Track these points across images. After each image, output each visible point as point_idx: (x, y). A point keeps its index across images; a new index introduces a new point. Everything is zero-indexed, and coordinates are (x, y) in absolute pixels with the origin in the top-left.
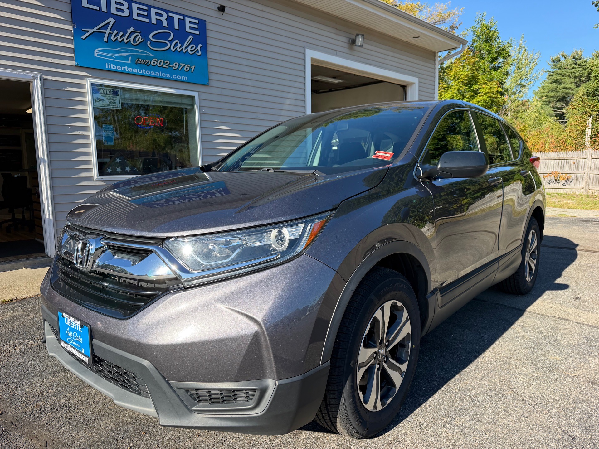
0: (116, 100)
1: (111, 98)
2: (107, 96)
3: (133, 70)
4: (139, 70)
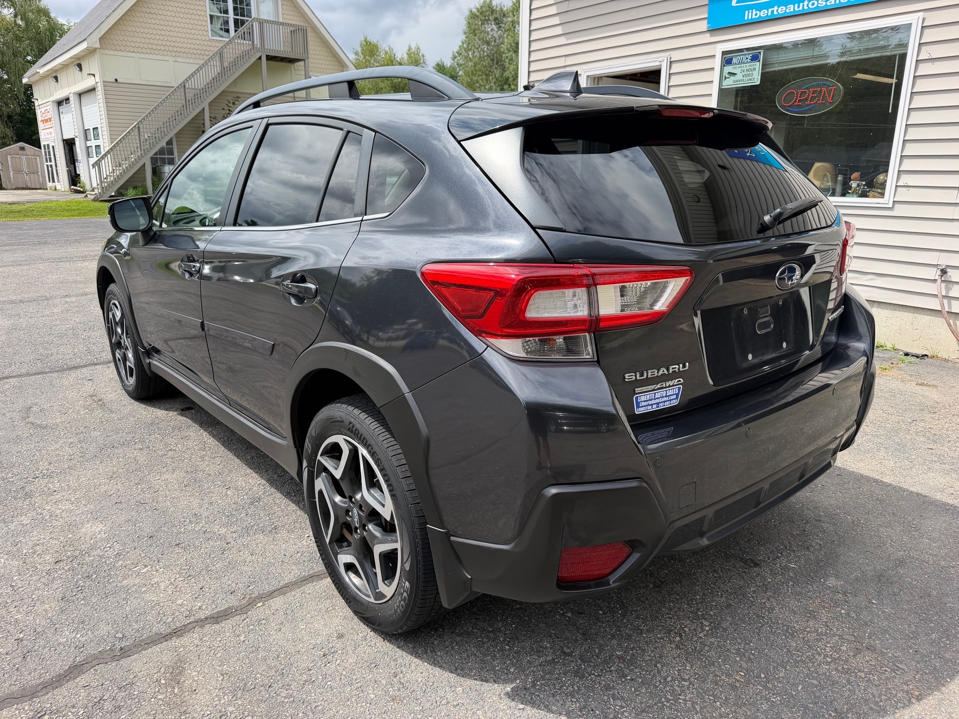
0: (754, 69)
1: (748, 68)
2: (741, 67)
3: (786, 8)
4: (796, 5)
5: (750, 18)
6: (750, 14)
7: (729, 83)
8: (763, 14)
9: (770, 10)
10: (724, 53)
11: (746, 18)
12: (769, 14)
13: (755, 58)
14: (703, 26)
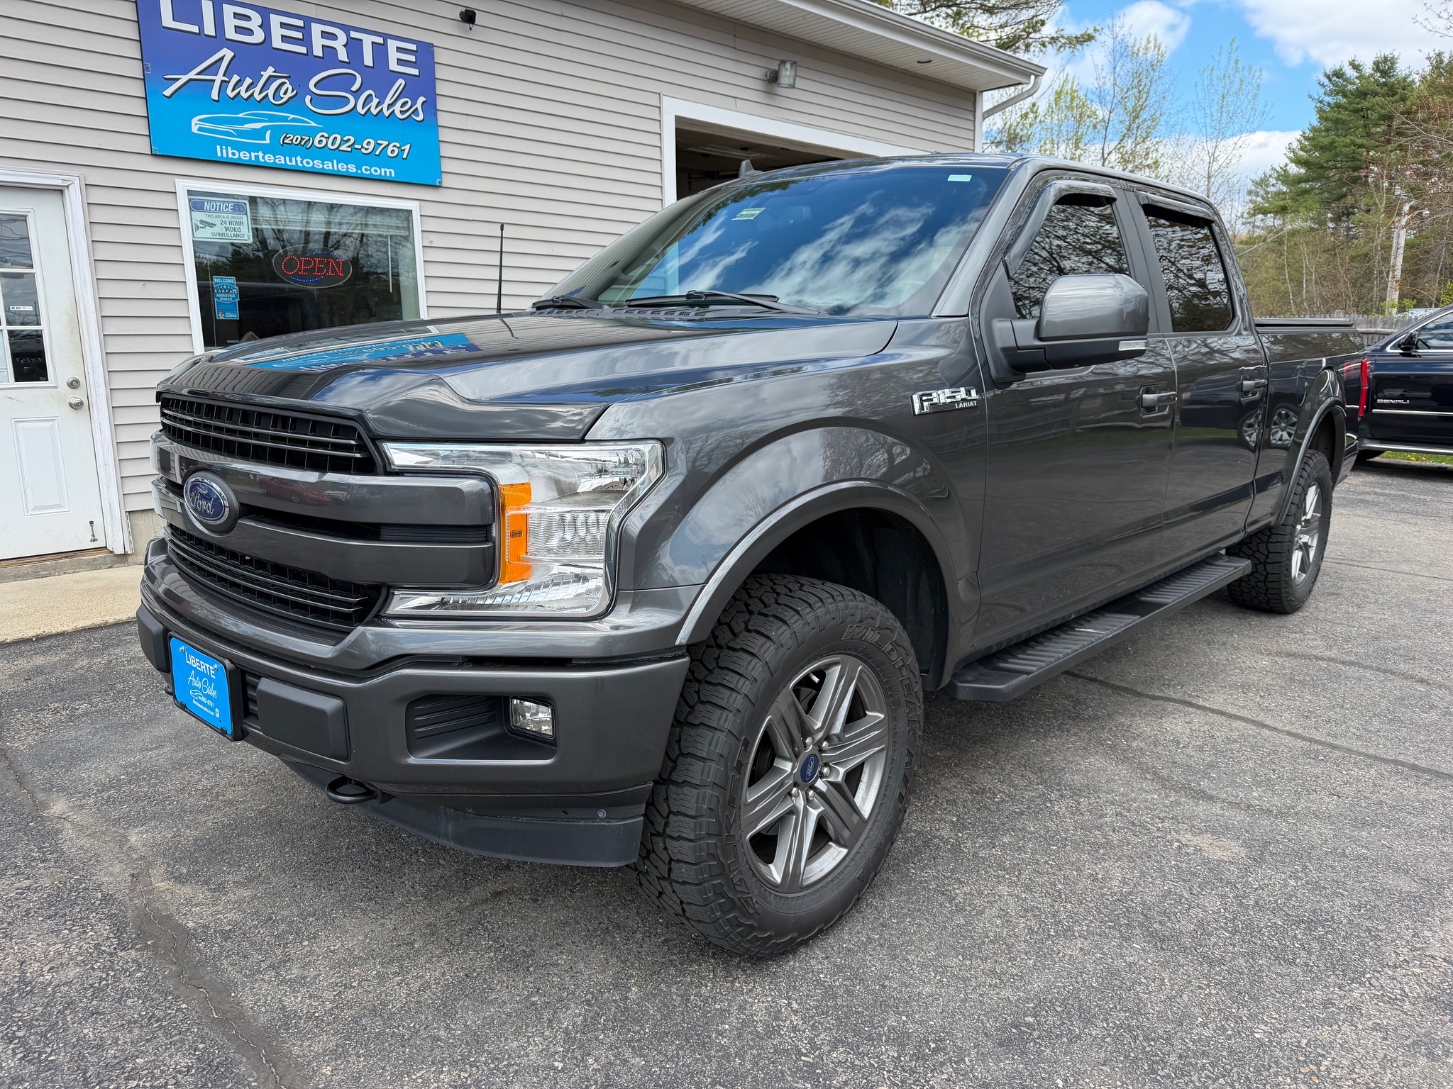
0: (241, 223)
1: (230, 220)
2: (220, 216)
3: (275, 159)
4: (287, 158)
5: (225, 155)
6: (224, 151)
7: (205, 234)
8: (244, 156)
9: (253, 154)
10: (190, 193)
11: (219, 155)
12: (253, 159)
13: (238, 208)
14: (143, 145)
